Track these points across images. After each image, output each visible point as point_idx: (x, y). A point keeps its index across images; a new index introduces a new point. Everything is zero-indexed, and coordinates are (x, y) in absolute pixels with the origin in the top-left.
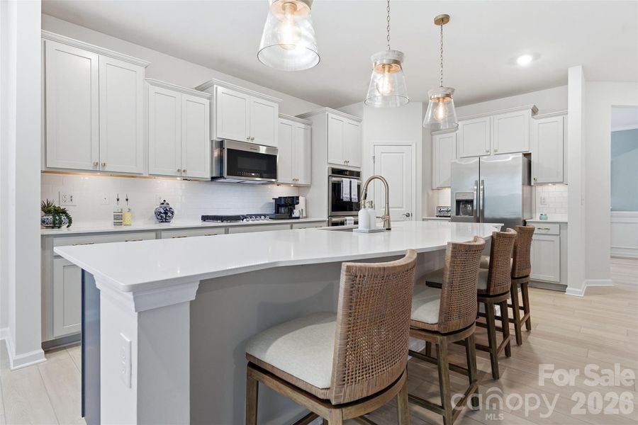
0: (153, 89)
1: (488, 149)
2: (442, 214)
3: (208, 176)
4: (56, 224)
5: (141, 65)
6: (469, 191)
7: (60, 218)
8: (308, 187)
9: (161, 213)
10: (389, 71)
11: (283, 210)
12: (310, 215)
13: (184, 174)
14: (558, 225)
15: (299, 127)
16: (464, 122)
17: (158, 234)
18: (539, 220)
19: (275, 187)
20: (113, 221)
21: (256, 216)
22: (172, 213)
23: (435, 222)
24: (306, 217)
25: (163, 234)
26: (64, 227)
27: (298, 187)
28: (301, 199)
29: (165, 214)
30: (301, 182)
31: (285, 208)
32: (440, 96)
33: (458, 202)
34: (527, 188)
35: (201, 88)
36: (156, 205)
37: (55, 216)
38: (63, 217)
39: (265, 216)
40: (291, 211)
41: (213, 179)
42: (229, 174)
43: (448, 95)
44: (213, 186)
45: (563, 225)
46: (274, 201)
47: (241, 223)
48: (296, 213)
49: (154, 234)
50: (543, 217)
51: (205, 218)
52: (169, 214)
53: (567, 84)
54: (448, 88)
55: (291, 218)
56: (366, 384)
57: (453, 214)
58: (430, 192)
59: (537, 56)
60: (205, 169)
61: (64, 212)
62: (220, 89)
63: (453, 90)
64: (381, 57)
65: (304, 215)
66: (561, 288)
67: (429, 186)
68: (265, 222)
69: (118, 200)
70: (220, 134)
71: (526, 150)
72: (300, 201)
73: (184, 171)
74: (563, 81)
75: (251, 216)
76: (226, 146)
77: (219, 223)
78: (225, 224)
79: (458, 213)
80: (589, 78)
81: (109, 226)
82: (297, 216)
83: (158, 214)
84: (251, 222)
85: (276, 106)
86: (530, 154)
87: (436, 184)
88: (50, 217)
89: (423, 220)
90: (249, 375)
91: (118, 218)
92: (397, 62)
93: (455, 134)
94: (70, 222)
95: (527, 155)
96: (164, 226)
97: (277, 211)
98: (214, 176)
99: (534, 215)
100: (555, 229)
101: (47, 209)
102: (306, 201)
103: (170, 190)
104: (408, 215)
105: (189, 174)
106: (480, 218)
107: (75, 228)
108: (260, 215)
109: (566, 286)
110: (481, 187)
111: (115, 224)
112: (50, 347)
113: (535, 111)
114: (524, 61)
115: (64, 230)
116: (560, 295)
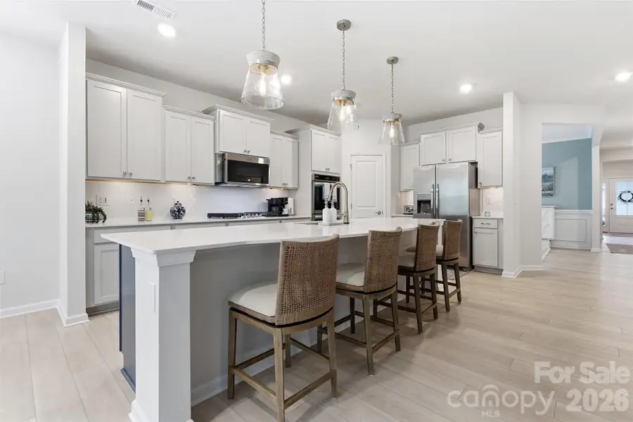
0: (169, 114)
1: (444, 158)
2: (408, 212)
3: (213, 182)
4: (94, 220)
5: (158, 95)
6: (427, 192)
7: (98, 216)
8: (296, 190)
9: (175, 211)
10: (344, 105)
11: (274, 209)
12: (297, 213)
13: (193, 181)
14: (496, 221)
15: (288, 141)
16: (425, 136)
17: (172, 226)
18: (484, 217)
19: (269, 190)
20: (137, 217)
21: (251, 214)
22: (184, 211)
23: (402, 219)
24: (294, 215)
25: (176, 227)
26: (101, 222)
27: (288, 190)
28: (290, 200)
29: (178, 212)
30: (290, 186)
31: (276, 208)
32: (391, 120)
33: (419, 202)
34: (474, 191)
35: (207, 112)
36: (171, 205)
37: (94, 213)
38: (100, 215)
39: (259, 214)
40: (281, 210)
41: (217, 184)
42: (229, 180)
43: (397, 120)
44: (218, 190)
45: (500, 221)
46: (267, 201)
47: (239, 219)
48: (285, 211)
49: (170, 227)
50: (487, 214)
51: (210, 216)
52: (181, 212)
53: (502, 106)
54: (396, 114)
55: (281, 215)
56: (297, 314)
57: (415, 212)
58: (399, 194)
59: (475, 85)
60: (210, 176)
61: (100, 211)
62: (222, 112)
63: (401, 116)
64: (337, 95)
65: (293, 213)
66: (498, 271)
67: (397, 188)
68: (259, 218)
69: (141, 201)
70: (222, 148)
71: (473, 159)
72: (289, 201)
73: (193, 178)
74: (499, 104)
75: (247, 214)
76: (227, 157)
77: (221, 220)
78: (226, 220)
79: (419, 212)
80: (523, 101)
81: (135, 222)
82: (286, 213)
83: (173, 212)
84: (247, 218)
85: (269, 125)
86: (477, 163)
87: (404, 188)
88: (90, 215)
89: (392, 217)
90: (230, 315)
91: (142, 215)
92: (349, 98)
93: (418, 145)
94: (105, 218)
95: (474, 164)
96: (178, 221)
97: (270, 209)
98: (218, 181)
99: (481, 213)
100: (494, 224)
101: (89, 208)
102: (294, 201)
103: (182, 194)
104: (379, 213)
105: (197, 181)
106: (436, 215)
107: (108, 223)
108: (255, 213)
109: (502, 270)
110: (437, 190)
111: (140, 220)
112: (92, 312)
113: (481, 127)
114: (466, 89)
115: (100, 224)
116: (497, 277)
